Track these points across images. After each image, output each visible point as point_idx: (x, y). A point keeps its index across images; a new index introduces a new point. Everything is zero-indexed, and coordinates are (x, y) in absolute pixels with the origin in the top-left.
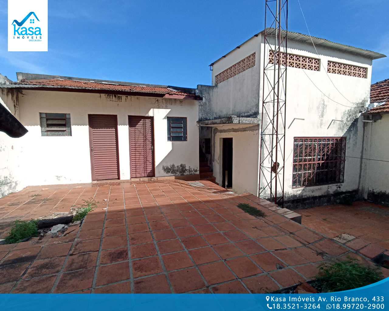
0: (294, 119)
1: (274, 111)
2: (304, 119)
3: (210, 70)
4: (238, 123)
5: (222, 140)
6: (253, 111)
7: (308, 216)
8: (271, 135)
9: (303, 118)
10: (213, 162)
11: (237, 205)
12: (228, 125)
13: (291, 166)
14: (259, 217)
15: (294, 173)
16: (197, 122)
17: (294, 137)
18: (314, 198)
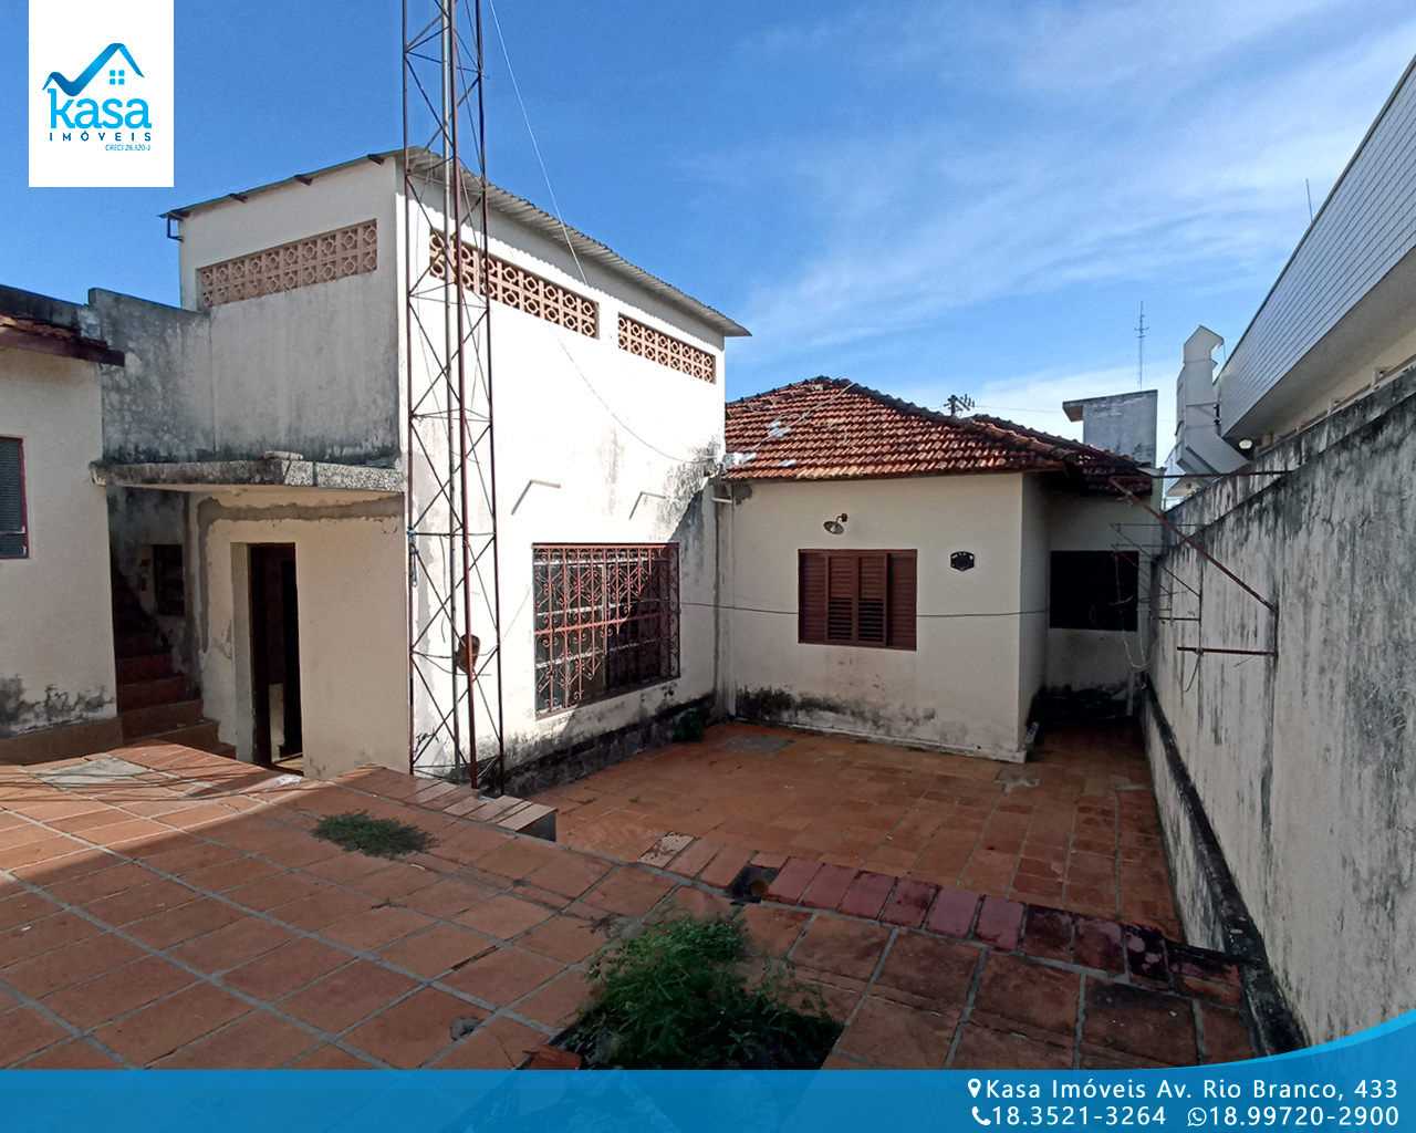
0: (530, 483)
1: (451, 452)
2: (558, 486)
3: (169, 236)
4: (308, 486)
5: (245, 552)
6: (378, 444)
7: (589, 802)
8: (445, 535)
9: (556, 483)
10: (201, 652)
11: (315, 825)
12: (264, 491)
13: (530, 641)
14: (404, 854)
15: (539, 666)
16: (94, 464)
17: (534, 544)
18: (607, 737)
